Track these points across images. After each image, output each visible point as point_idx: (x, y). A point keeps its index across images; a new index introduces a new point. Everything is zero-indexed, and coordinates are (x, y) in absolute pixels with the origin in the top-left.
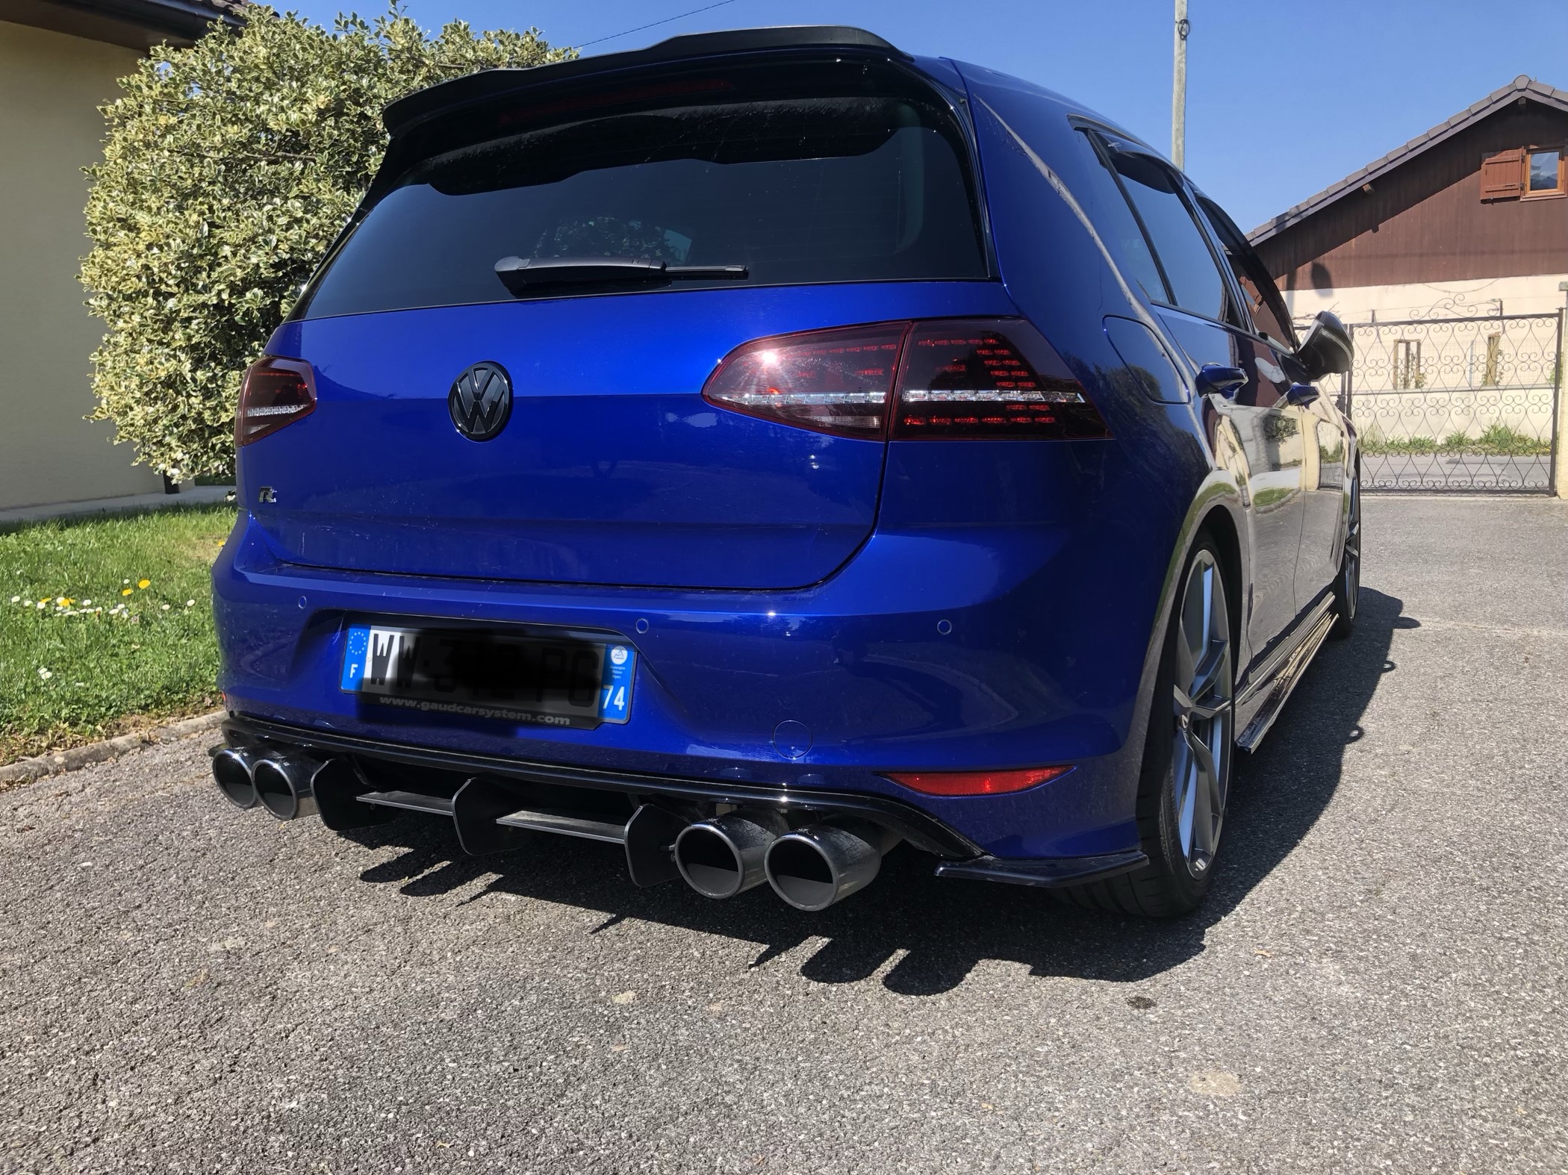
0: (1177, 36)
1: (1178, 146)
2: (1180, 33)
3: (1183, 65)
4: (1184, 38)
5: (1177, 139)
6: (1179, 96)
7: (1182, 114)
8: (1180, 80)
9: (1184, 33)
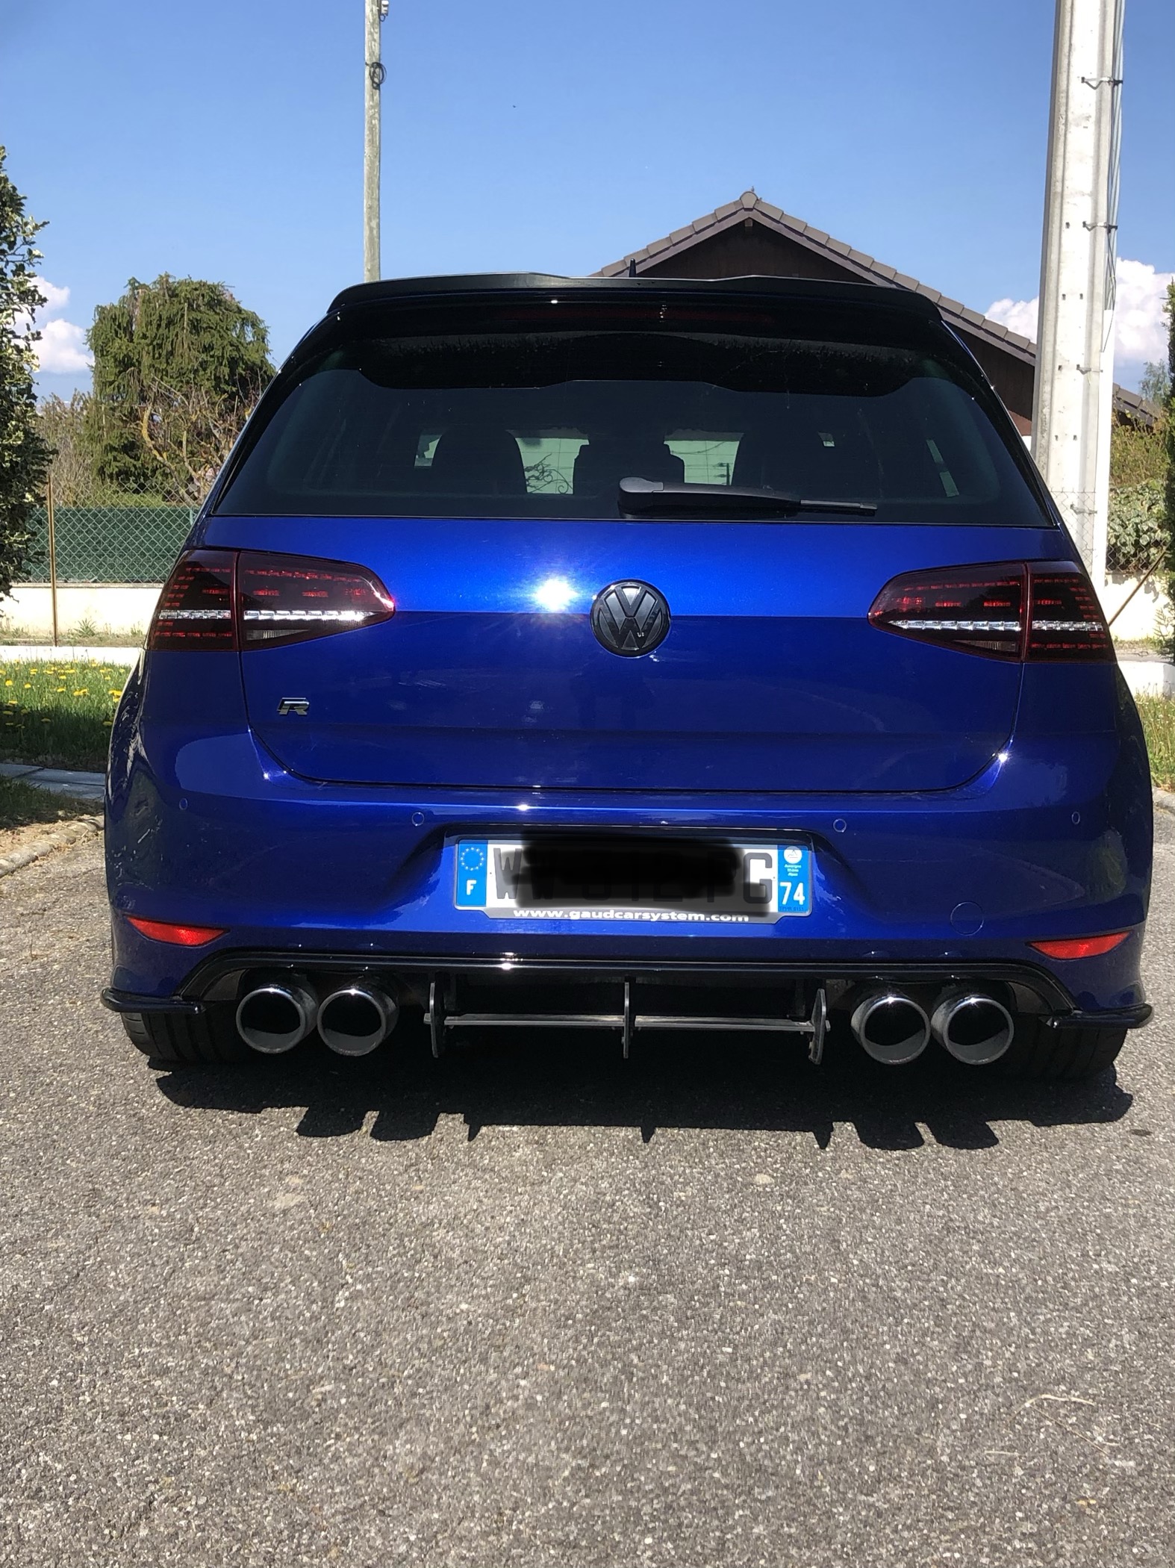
0: (368, 82)
1: (371, 229)
2: (372, 78)
3: (375, 122)
4: (377, 86)
5: (370, 219)
6: (372, 162)
7: (375, 186)
8: (372, 141)
9: (376, 80)
